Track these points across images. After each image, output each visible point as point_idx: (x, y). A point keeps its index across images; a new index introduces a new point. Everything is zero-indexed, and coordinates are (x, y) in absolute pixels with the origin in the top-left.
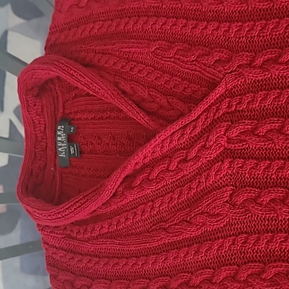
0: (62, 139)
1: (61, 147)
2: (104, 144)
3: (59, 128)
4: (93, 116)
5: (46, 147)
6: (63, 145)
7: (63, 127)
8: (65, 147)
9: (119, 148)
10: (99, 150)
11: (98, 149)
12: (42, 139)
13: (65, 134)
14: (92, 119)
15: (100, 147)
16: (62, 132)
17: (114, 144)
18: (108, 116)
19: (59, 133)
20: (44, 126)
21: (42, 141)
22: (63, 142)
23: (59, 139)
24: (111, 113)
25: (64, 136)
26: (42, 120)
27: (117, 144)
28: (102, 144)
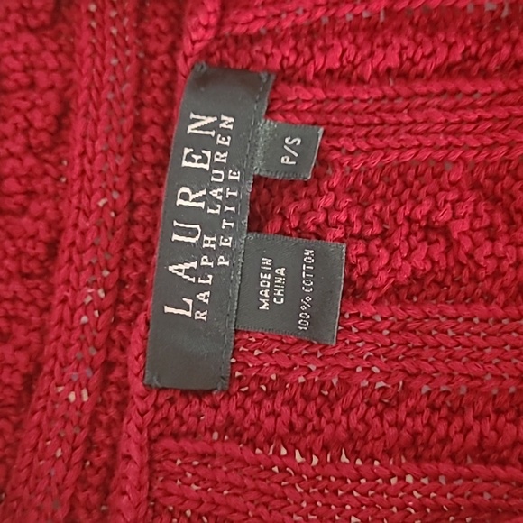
0: (210, 201)
1: (194, 252)
3: (198, 124)
4: (456, 55)
5: (53, 246)
6: (209, 242)
7: (227, 122)
8: (223, 261)
12: (30, 194)
13: (235, 176)
14: (446, 71)
16: (222, 158)
19: (191, 162)
21: (24, 210)
22: (211, 226)
23: (188, 198)
25: (228, 183)
26: (52, 64)
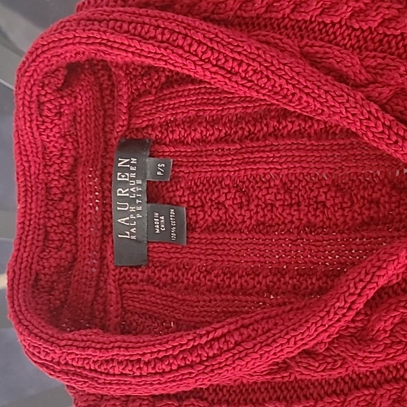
0: (131, 193)
1: (127, 213)
2: (257, 206)
3: (122, 162)
4: (222, 134)
6: (132, 209)
7: (134, 161)
8: (139, 216)
9: (306, 215)
10: (244, 222)
11: (240, 218)
13: (139, 182)
14: (219, 140)
15: (248, 214)
16: (133, 175)
17: (291, 205)
18: (271, 130)
19: (121, 177)
20: (71, 160)
22: (132, 202)
23: (122, 192)
24: (279, 123)
25: (137, 185)
27: (298, 204)
28: (252, 207)
